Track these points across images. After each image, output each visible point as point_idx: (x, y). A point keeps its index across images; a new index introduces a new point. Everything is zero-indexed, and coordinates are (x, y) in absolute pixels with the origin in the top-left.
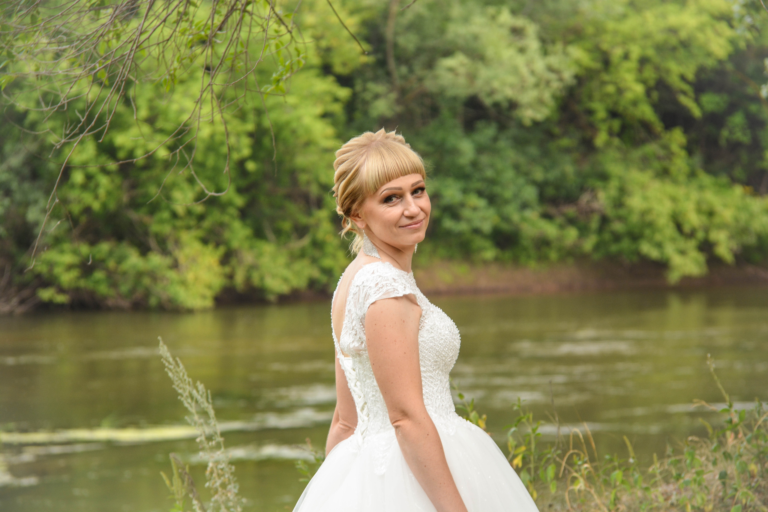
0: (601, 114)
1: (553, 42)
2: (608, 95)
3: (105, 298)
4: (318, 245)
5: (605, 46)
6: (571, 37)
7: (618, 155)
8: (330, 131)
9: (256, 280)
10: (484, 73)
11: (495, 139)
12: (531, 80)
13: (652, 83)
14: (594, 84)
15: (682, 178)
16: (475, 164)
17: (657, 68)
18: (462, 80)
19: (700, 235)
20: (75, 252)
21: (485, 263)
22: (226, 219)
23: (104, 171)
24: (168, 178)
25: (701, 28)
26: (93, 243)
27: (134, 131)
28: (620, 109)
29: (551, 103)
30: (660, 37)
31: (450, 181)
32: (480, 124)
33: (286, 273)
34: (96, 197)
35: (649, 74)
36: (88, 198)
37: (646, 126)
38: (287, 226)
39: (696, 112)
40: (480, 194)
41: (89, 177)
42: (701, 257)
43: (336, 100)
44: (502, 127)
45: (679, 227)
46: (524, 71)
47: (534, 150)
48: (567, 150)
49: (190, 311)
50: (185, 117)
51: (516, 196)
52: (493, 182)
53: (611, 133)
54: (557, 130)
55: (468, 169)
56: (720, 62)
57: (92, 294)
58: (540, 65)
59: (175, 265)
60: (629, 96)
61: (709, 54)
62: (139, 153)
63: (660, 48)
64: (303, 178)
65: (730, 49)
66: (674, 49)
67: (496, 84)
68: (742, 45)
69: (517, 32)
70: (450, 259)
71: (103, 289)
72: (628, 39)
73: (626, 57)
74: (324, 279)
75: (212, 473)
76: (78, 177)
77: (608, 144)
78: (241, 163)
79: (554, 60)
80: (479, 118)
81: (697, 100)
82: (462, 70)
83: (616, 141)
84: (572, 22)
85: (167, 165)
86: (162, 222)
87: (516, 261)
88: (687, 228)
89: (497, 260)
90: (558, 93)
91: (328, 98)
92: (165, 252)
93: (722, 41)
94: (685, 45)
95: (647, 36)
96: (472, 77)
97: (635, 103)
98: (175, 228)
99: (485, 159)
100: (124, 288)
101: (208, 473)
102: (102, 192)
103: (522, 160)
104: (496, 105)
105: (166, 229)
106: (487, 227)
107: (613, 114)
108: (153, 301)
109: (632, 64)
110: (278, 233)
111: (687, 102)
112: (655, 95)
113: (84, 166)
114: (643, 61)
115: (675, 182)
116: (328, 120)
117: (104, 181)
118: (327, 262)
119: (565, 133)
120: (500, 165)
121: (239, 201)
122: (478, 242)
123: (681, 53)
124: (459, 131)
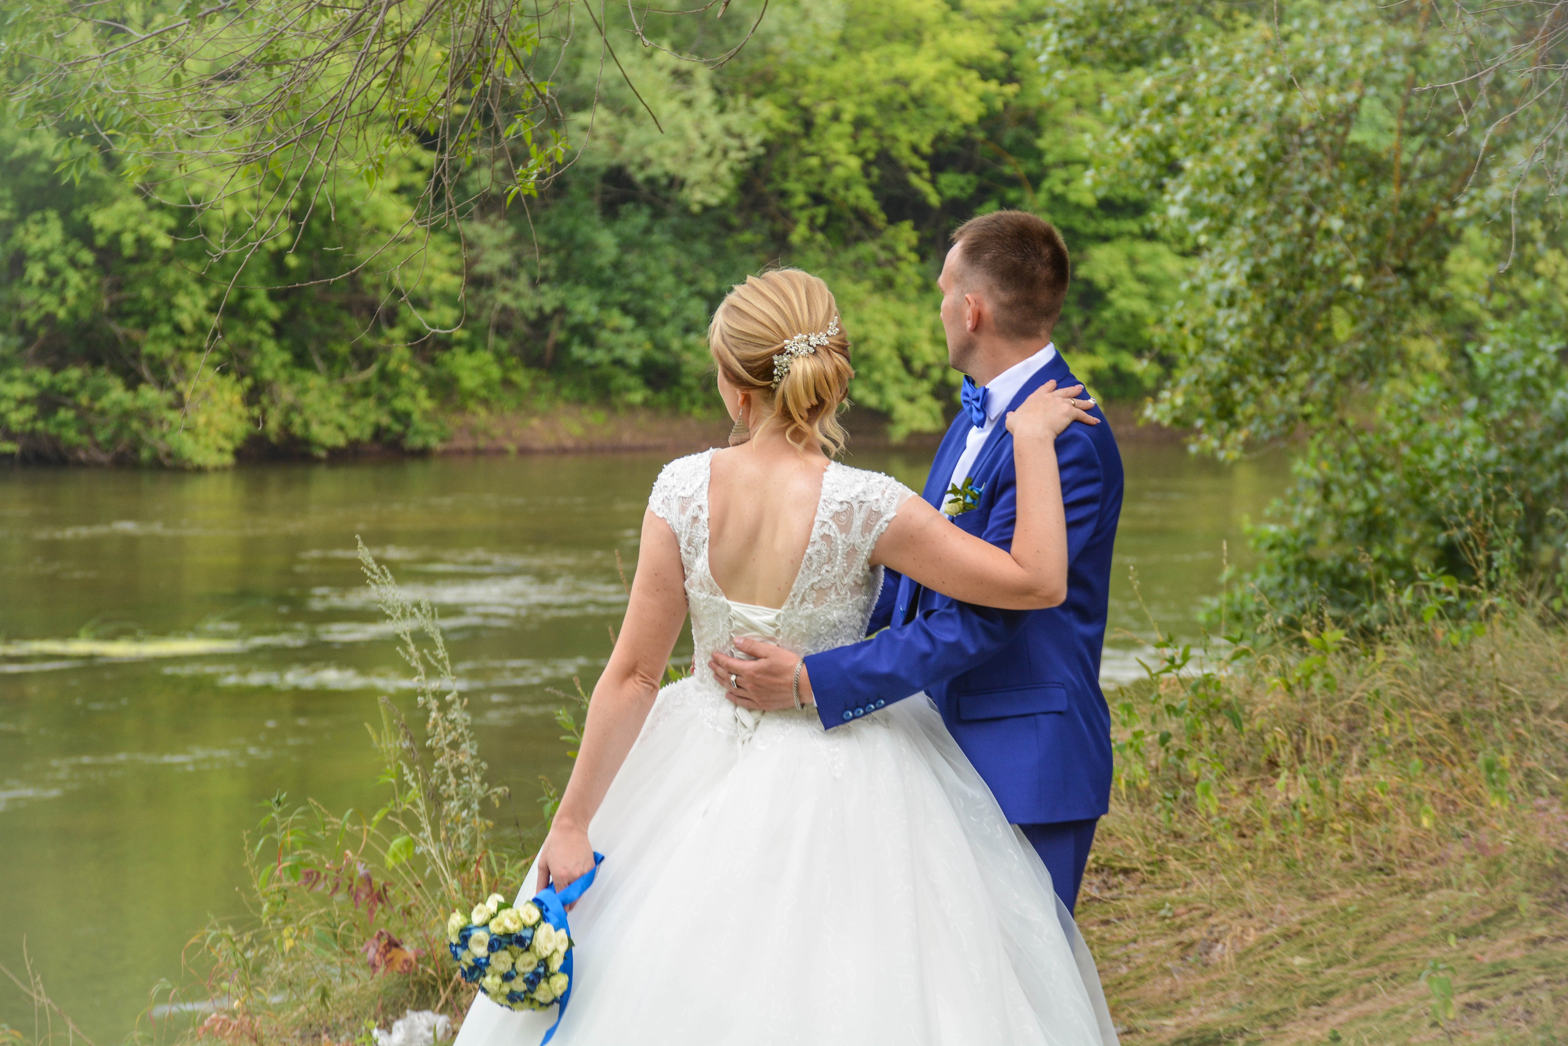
0: (800, 199)
1: (733, 93)
2: (810, 171)
3: (73, 448)
4: (387, 377)
5: (805, 101)
6: (758, 87)
7: (823, 258)
8: (409, 212)
9: (297, 429)
10: (634, 135)
11: (648, 231)
12: (704, 148)
13: (871, 156)
14: (790, 154)
15: (912, 293)
16: (617, 266)
17: (879, 135)
18: (602, 144)
19: (936, 374)
20: (30, 380)
21: (631, 407)
22: (255, 337)
23: (73, 263)
24: (171, 275)
25: (941, 79)
26: (55, 369)
27: (120, 207)
28: (826, 191)
29: (730, 181)
30: (884, 90)
31: (582, 290)
32: (625, 208)
33: (343, 419)
34: (63, 301)
35: (868, 141)
36: (50, 302)
37: (862, 216)
38: (343, 349)
39: (934, 199)
40: (625, 309)
41: (52, 272)
42: (937, 406)
43: (418, 167)
44: (658, 214)
45: (906, 362)
46: (693, 135)
47: (702, 248)
48: (750, 249)
49: (200, 470)
50: (197, 188)
51: (675, 314)
52: (644, 293)
53: (812, 225)
54: (736, 220)
55: (609, 273)
56: (966, 127)
57: (55, 440)
58: (714, 126)
59: (178, 404)
60: (839, 172)
61: (951, 117)
62: (128, 239)
63: (882, 105)
64: (369, 279)
65: (981, 109)
66: (903, 107)
67: (651, 152)
68: (999, 104)
69: (681, 76)
70: (581, 402)
71: (71, 435)
72: (838, 92)
73: (836, 117)
74: (397, 428)
75: (435, 726)
76: (36, 272)
77: (808, 241)
78: (278, 256)
79: (732, 119)
80: (625, 200)
81: (933, 182)
82: (602, 131)
83: (820, 237)
84: (759, 64)
85: (168, 257)
86: (159, 338)
87: (674, 405)
88: (917, 365)
89: (646, 403)
90: (738, 167)
91: (406, 165)
92: (163, 384)
93: (971, 99)
94: (918, 101)
95: (864, 89)
96: (617, 140)
97: (847, 185)
98: (179, 348)
99: (632, 258)
100: (102, 436)
101: (429, 726)
102: (70, 294)
103: (685, 261)
104: (651, 181)
105: (167, 350)
106: (634, 357)
107: (817, 199)
108: (145, 454)
109: (846, 128)
110: (330, 359)
111: (919, 183)
112: (875, 171)
113: (45, 255)
114: (860, 123)
115: (901, 297)
116: (404, 198)
117: (74, 278)
118: (402, 404)
119: (747, 225)
120: (653, 268)
121: (274, 312)
122: (622, 378)
123: (913, 112)
124: (596, 218)
